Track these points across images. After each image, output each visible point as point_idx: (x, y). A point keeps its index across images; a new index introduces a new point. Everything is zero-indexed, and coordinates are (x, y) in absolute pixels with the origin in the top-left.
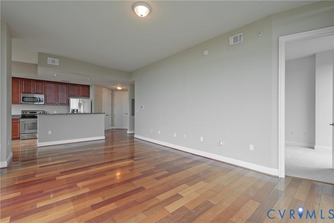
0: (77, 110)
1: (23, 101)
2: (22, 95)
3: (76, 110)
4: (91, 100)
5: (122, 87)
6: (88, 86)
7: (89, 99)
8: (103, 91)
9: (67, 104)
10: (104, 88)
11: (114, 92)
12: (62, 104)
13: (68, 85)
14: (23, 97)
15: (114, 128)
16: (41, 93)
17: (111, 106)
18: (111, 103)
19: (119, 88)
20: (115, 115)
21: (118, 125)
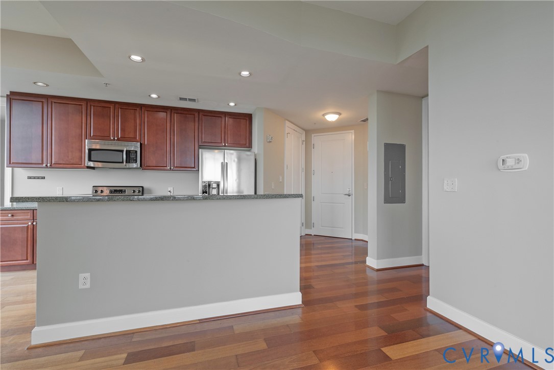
0: (218, 185)
1: (90, 160)
2: (87, 144)
3: (215, 182)
4: (255, 155)
5: (340, 114)
6: (249, 117)
7: (249, 151)
8: (287, 130)
9: (194, 168)
10: (288, 124)
11: (313, 135)
12: (183, 168)
13: (196, 114)
14: (90, 150)
15: (313, 232)
16: (133, 139)
17: (304, 174)
18: (304, 166)
19: (332, 118)
20: (313, 197)
21: (322, 226)
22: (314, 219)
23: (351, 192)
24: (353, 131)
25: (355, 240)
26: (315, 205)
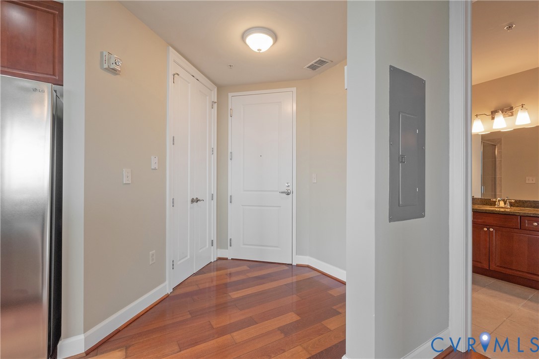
8: (172, 68)
10: (173, 54)
11: (230, 95)
15: (229, 254)
17: (214, 157)
18: (214, 145)
20: (231, 196)
21: (244, 244)
22: (232, 232)
23: (290, 188)
24: (294, 89)
25: (297, 266)
26: (233, 211)
